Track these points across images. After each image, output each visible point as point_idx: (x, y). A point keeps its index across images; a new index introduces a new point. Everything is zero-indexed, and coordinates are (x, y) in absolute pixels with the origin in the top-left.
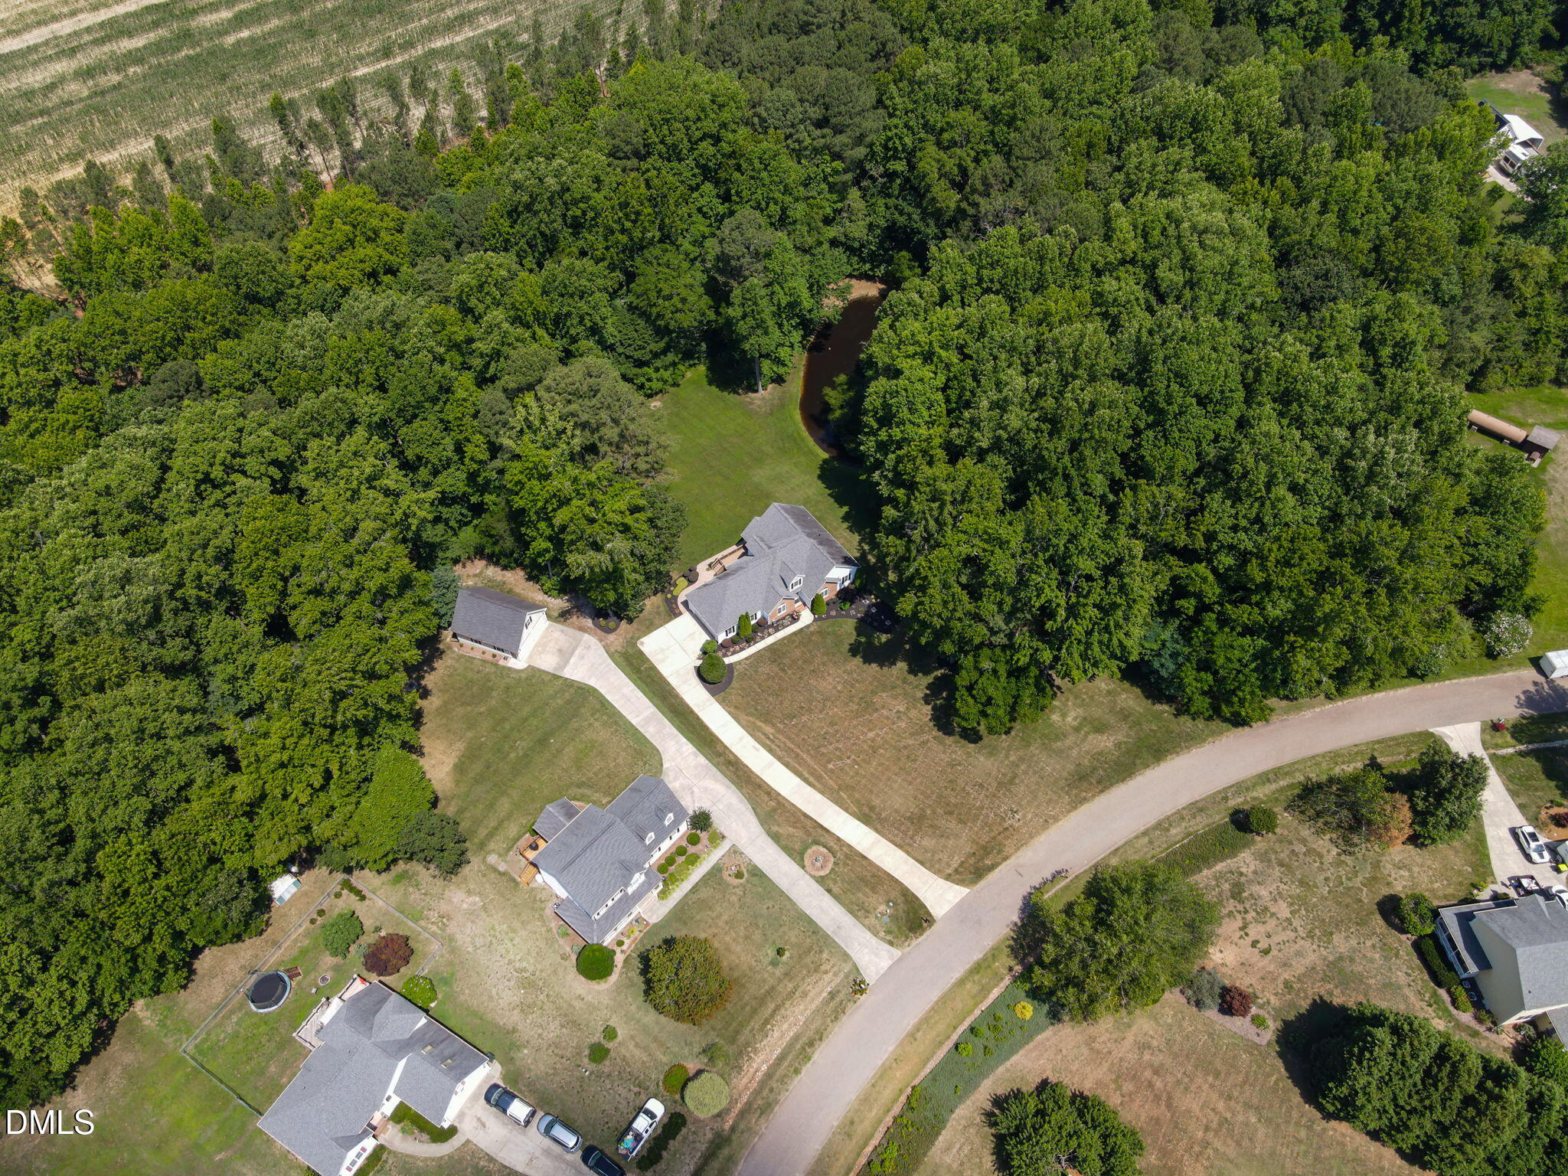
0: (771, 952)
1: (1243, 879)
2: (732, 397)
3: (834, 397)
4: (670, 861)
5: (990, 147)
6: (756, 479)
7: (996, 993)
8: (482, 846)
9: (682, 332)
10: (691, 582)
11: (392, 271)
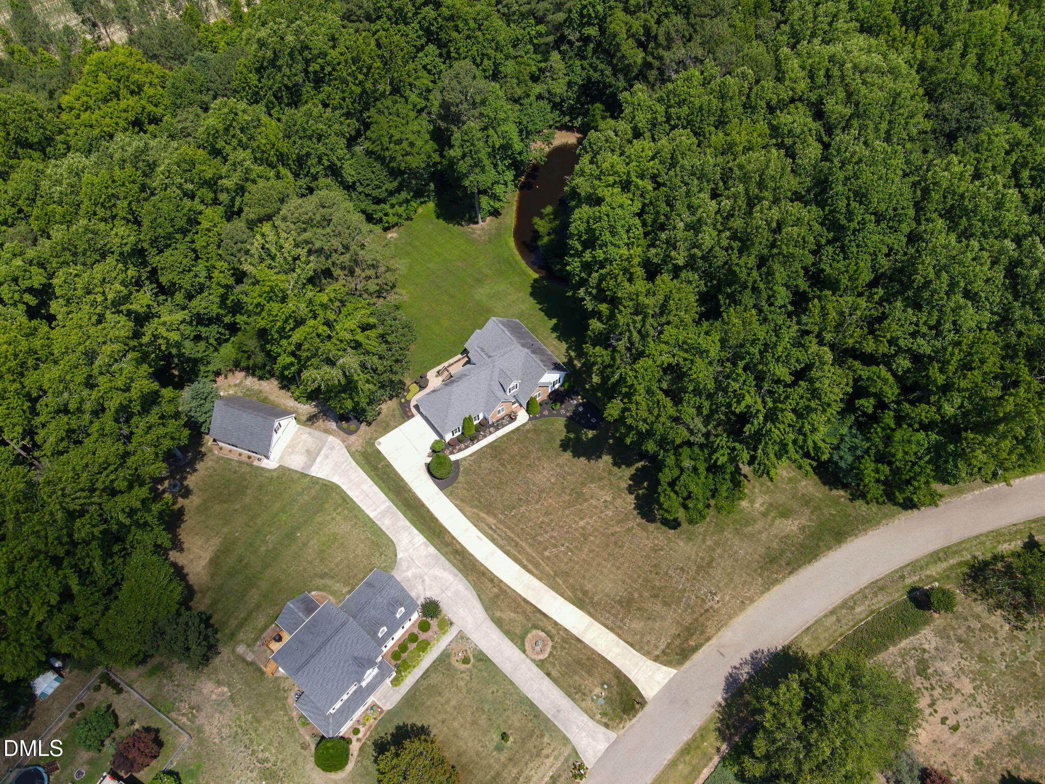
0: (496, 737)
1: (926, 656)
2: (456, 228)
3: (542, 225)
4: (403, 647)
5: (670, 9)
6: (477, 297)
7: (706, 773)
8: (232, 636)
9: (413, 173)
10: (422, 388)
11: (155, 120)
